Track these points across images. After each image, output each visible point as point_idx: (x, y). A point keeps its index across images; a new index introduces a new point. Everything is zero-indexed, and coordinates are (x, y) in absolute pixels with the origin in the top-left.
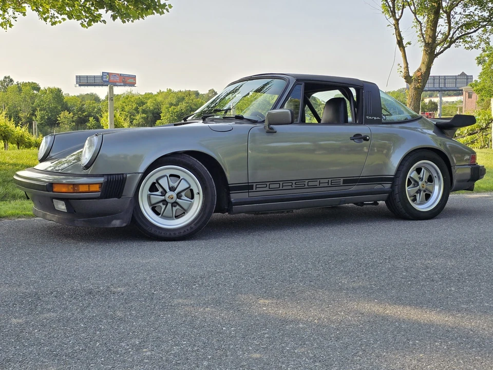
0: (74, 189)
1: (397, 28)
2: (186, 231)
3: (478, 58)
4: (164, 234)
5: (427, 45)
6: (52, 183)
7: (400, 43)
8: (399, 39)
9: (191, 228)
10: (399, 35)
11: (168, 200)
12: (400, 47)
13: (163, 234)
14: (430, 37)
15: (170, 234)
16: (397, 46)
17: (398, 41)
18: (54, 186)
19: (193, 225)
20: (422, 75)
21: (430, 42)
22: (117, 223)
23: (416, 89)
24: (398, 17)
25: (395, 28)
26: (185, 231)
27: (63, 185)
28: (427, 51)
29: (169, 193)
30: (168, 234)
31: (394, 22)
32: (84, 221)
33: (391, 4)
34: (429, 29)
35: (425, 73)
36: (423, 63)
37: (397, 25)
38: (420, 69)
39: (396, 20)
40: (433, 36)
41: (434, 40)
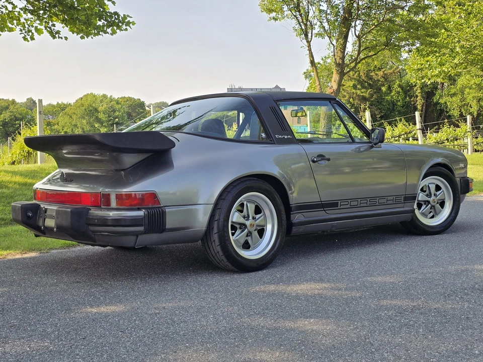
1: (310, 50)
3: (305, 73)
5: (338, 65)
7: (313, 63)
8: (311, 59)
10: (312, 56)
12: (312, 66)
14: (340, 58)
16: (310, 65)
17: (311, 61)
20: (334, 92)
21: (341, 63)
24: (309, 40)
25: (309, 50)
28: (338, 71)
31: (306, 44)
33: (303, 27)
34: (339, 51)
35: (337, 90)
36: (335, 81)
37: (309, 46)
38: (332, 87)
39: (309, 42)
40: (343, 58)
41: (343, 61)
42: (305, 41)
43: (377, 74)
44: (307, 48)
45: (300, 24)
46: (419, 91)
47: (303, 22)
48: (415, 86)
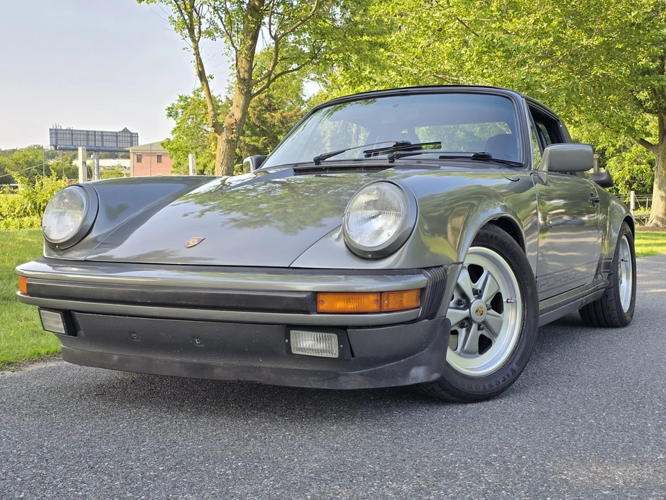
0: (380, 302)
1: (197, 54)
2: (506, 377)
4: (476, 386)
5: (242, 81)
6: (317, 293)
7: (202, 75)
8: (200, 69)
9: (513, 371)
10: (200, 64)
11: (476, 317)
12: (201, 80)
13: (474, 389)
14: (246, 71)
15: (485, 388)
16: (198, 79)
17: (200, 72)
18: (321, 297)
19: (514, 366)
20: (236, 122)
21: (246, 77)
22: (418, 375)
23: (229, 141)
24: (197, 39)
26: (505, 379)
27: (342, 296)
28: (243, 89)
29: (476, 304)
30: (482, 388)
31: (192, 44)
32: (361, 374)
33: (186, 17)
34: (244, 60)
35: (240, 120)
36: (237, 106)
37: (196, 48)
38: (233, 115)
39: (195, 42)
40: (250, 70)
41: (250, 75)
42: (189, 40)
43: (272, 116)
44: (193, 51)
45: (181, 11)
46: (328, 144)
47: (186, 9)
48: (324, 136)
